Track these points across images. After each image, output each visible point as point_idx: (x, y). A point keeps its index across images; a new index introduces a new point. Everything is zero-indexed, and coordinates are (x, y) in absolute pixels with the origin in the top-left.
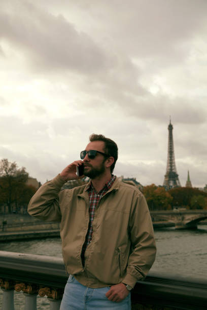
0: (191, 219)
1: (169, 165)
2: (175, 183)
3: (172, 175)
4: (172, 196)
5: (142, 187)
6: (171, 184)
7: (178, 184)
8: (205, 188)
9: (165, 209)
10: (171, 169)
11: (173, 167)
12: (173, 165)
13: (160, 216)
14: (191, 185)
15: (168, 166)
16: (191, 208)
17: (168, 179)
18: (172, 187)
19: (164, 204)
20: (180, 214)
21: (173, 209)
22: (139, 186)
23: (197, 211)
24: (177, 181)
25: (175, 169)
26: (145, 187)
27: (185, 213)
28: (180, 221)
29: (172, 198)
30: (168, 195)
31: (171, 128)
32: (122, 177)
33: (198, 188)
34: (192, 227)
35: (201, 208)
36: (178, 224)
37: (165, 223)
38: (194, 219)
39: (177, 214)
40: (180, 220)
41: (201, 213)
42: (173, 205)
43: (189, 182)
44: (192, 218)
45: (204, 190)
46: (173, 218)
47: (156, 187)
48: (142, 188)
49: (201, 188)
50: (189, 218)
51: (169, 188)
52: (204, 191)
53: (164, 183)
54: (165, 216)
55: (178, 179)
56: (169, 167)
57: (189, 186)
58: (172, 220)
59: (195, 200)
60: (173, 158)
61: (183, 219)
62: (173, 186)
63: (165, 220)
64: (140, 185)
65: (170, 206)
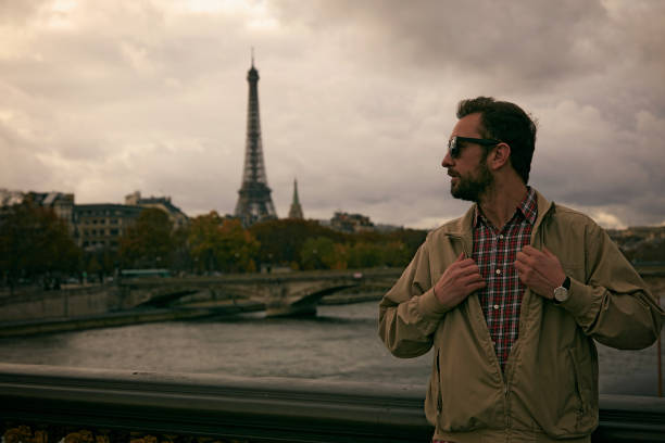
0: (303, 293)
1: (250, 165)
2: (263, 210)
3: (255, 190)
4: (258, 238)
5: (186, 218)
6: (255, 212)
7: (270, 212)
8: (333, 220)
9: (241, 270)
10: (254, 177)
11: (259, 172)
12: (259, 165)
13: (232, 286)
14: (301, 214)
15: (246, 169)
16: (302, 268)
17: (245, 200)
18: (256, 217)
19: (238, 259)
20: (279, 282)
21: (258, 270)
22: (180, 216)
23: (316, 274)
24: (268, 205)
25: (264, 175)
26: (192, 219)
27: (289, 280)
28: (278, 299)
29: (257, 244)
30: (249, 237)
31: (253, 77)
32: (138, 194)
33: (317, 222)
34: (304, 313)
35: (324, 267)
36: (274, 306)
37: (241, 302)
38: (309, 293)
39: (271, 282)
40: (276, 295)
41: (327, 279)
42: (261, 260)
43: (296, 207)
44: (306, 290)
45: (333, 224)
46: (261, 292)
47: (219, 220)
48: (185, 221)
49: (324, 221)
50: (297, 291)
51: (251, 222)
52: (331, 228)
53: (237, 209)
54: (242, 287)
55: (270, 200)
56: (250, 172)
57: (298, 216)
58: (258, 295)
59: (311, 247)
60: (258, 151)
61: (284, 292)
62: (260, 217)
63: (243, 298)
64: (182, 213)
65: (252, 263)
